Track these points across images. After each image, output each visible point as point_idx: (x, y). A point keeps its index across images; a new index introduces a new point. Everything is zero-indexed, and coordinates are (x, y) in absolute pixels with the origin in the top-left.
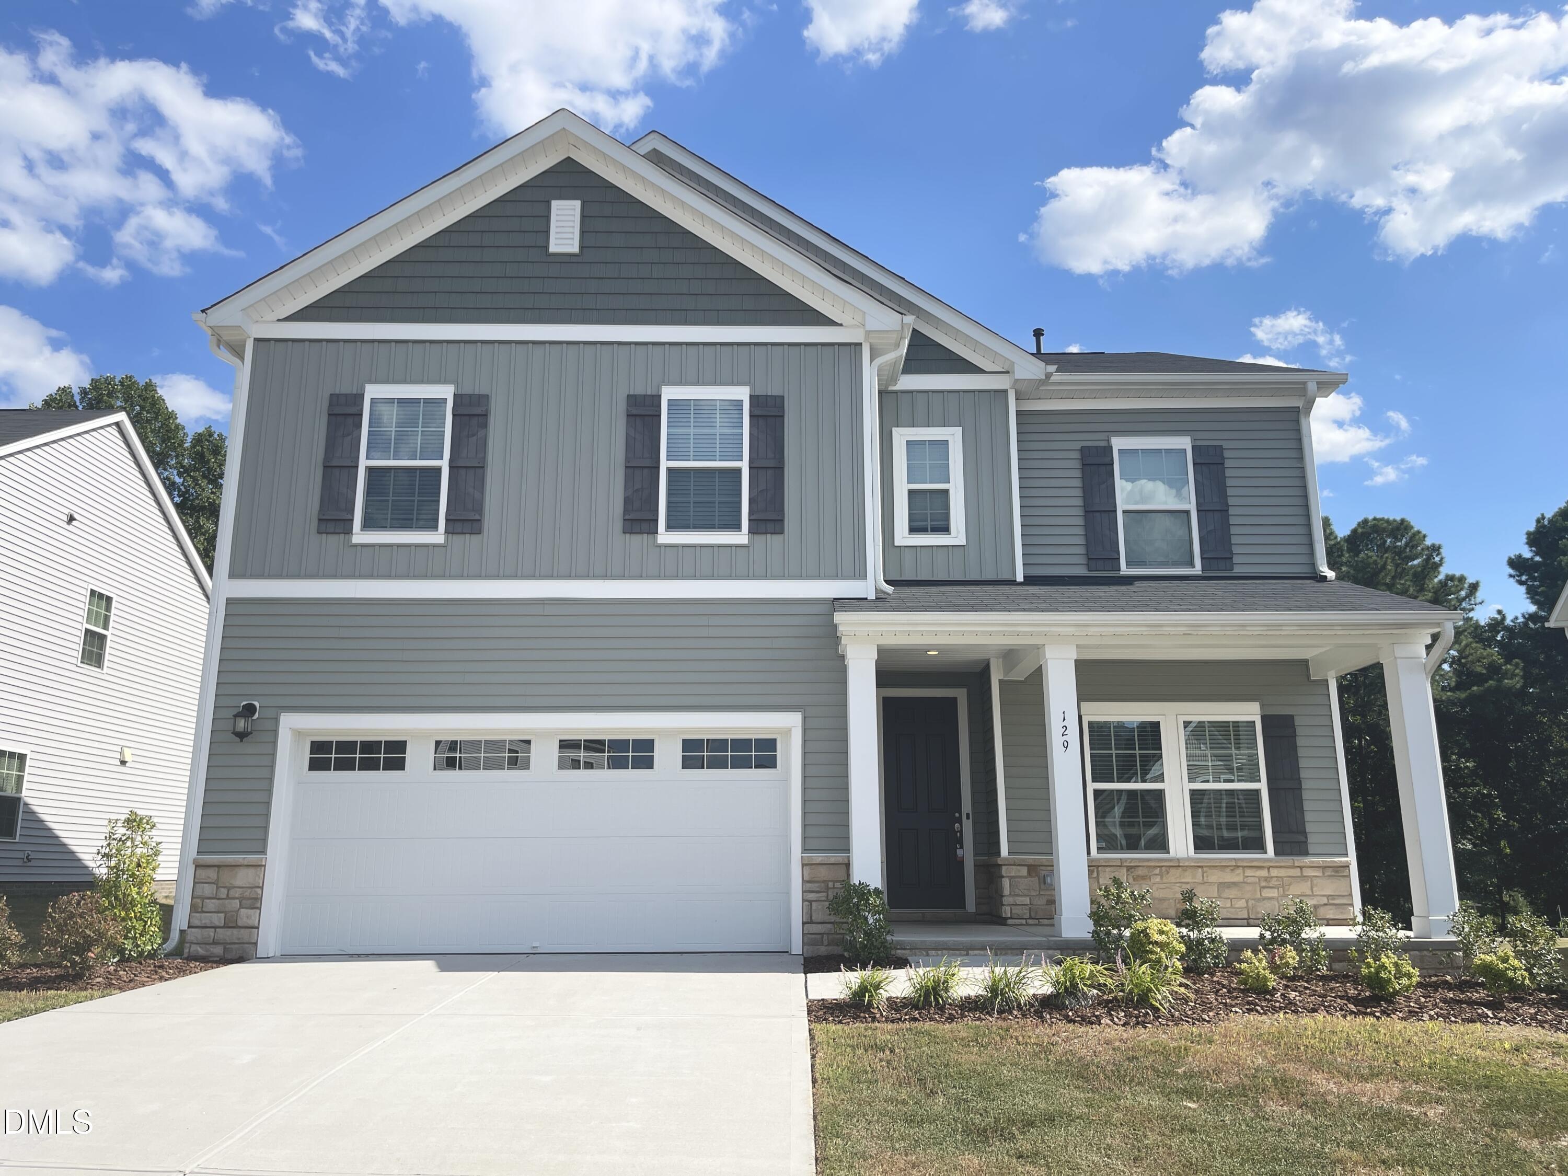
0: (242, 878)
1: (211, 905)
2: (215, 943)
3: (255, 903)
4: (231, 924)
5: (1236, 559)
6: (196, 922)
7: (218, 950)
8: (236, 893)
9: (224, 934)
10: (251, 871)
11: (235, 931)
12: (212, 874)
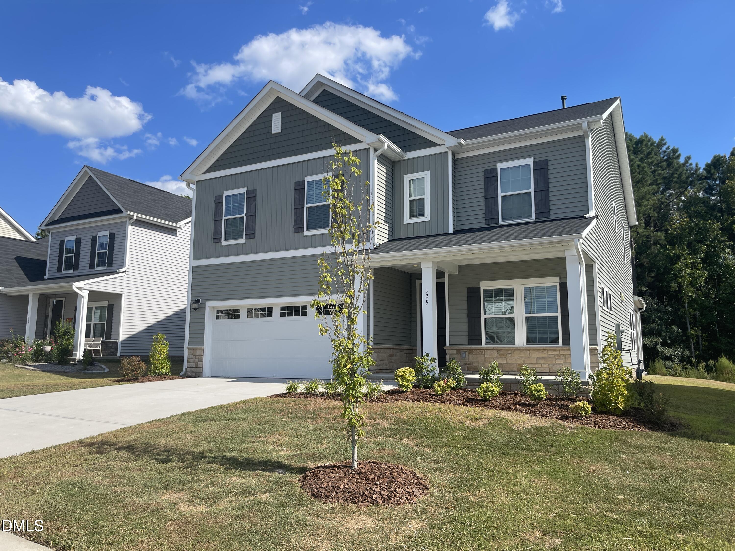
0: (198, 353)
1: (192, 361)
2: (193, 372)
3: (201, 360)
4: (196, 367)
5: (551, 212)
6: (189, 366)
7: (194, 374)
8: (197, 357)
9: (195, 370)
10: (200, 350)
11: (197, 369)
12: (191, 351)
